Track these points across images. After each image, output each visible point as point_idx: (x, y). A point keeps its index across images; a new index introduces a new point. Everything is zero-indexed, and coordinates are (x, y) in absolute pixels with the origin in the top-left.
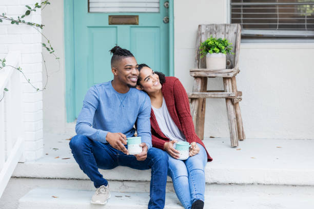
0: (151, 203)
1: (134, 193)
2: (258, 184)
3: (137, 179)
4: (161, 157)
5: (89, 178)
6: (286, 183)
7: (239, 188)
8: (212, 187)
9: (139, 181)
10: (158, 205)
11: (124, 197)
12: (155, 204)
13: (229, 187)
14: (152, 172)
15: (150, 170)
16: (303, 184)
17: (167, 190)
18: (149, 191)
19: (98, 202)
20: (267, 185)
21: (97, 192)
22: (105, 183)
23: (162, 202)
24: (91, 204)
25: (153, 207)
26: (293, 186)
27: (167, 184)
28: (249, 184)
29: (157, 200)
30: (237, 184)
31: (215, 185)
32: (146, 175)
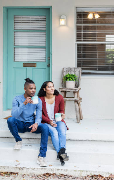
0: (41, 149)
1: (33, 144)
2: (89, 140)
3: (35, 138)
4: (46, 128)
5: (14, 137)
6: (101, 140)
7: (80, 142)
8: (68, 141)
9: (36, 139)
10: (44, 150)
11: (29, 146)
12: (43, 150)
13: (76, 142)
14: (42, 135)
15: (41, 134)
16: (109, 140)
17: (48, 143)
18: (40, 143)
19: (17, 148)
20: (93, 141)
21: (17, 144)
22: (20, 139)
23: (45, 148)
24: (14, 149)
25: (42, 151)
26: (104, 141)
27: (48, 140)
28: (84, 140)
29: (44, 148)
30: (79, 140)
31: (70, 141)
32: (39, 136)
